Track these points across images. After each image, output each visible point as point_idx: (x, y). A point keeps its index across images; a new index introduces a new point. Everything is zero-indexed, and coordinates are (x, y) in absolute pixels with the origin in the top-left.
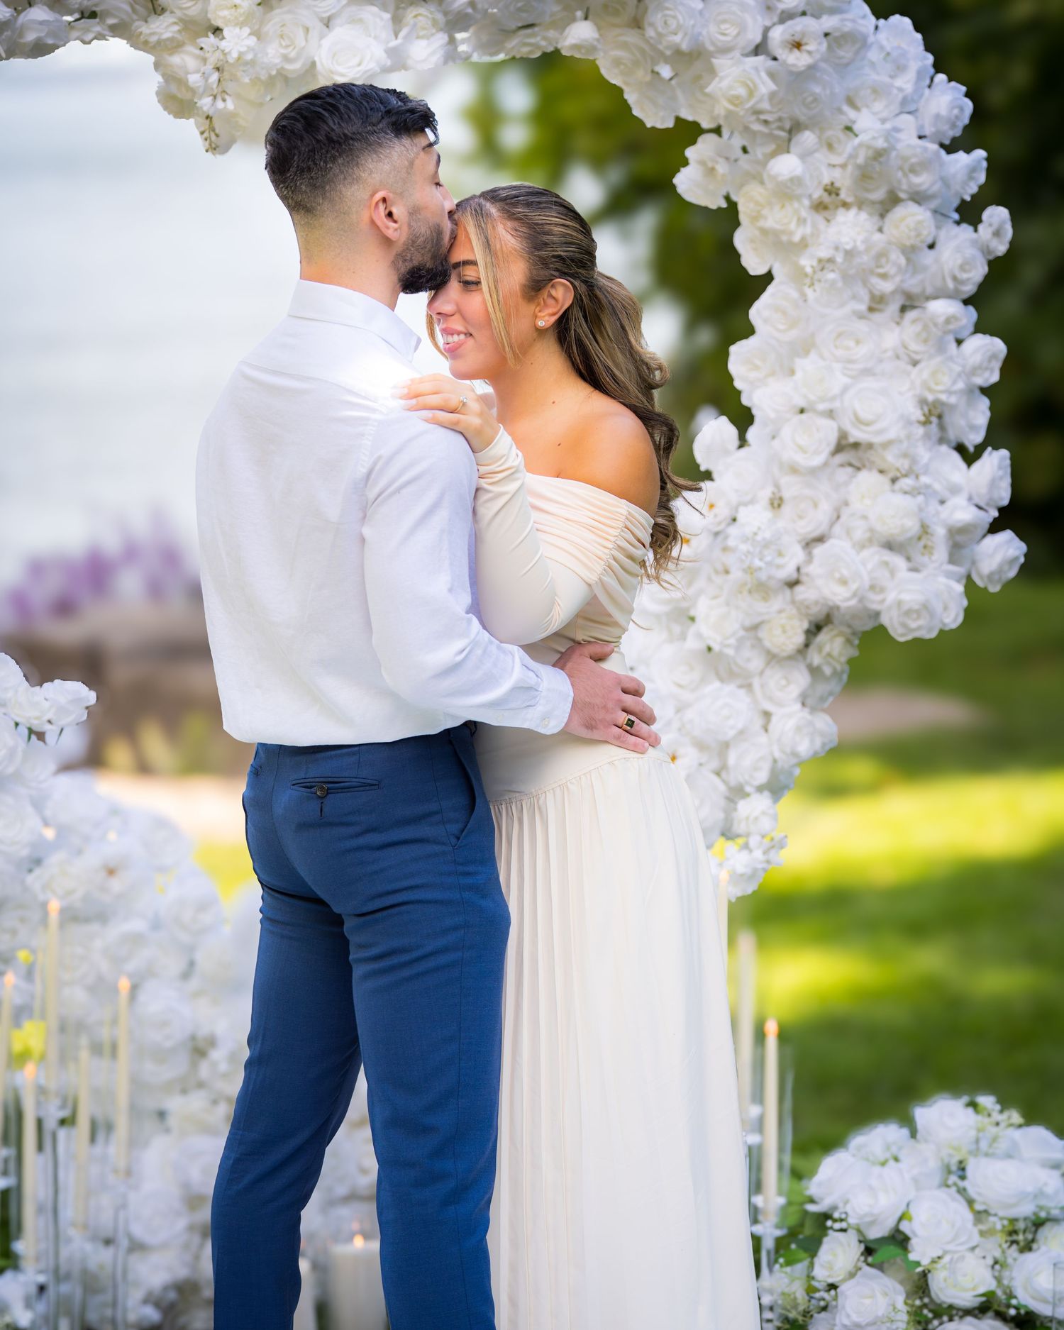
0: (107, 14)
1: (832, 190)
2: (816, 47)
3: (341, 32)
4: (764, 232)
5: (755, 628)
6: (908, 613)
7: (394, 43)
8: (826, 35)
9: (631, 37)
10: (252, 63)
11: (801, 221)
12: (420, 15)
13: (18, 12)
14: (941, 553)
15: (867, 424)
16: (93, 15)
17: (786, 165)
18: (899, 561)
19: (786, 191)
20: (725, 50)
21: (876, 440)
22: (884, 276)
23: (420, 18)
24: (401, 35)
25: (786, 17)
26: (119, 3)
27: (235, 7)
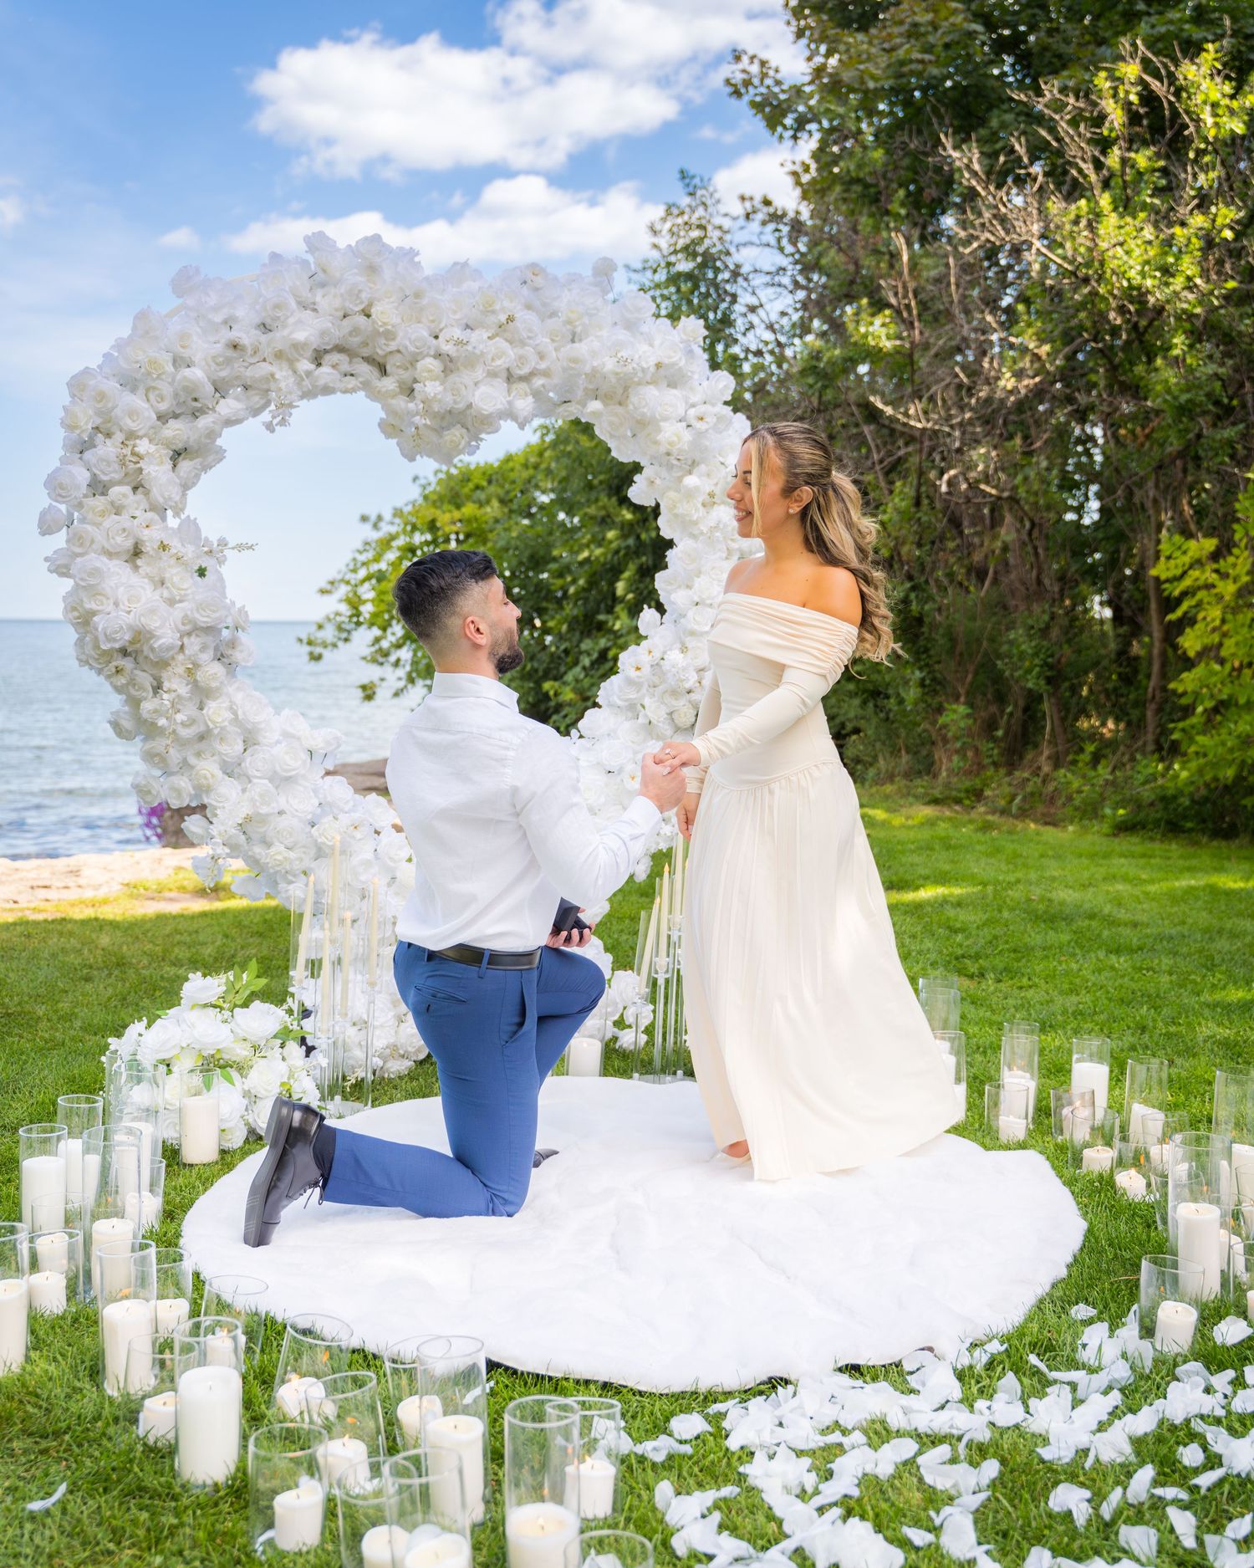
0: (359, 376)
1: (711, 495)
2: (711, 420)
3: (483, 389)
4: (676, 516)
5: (671, 714)
7: (507, 398)
9: (620, 410)
10: (440, 401)
11: (697, 510)
16: (353, 375)
17: (691, 481)
19: (690, 494)
20: (666, 419)
24: (511, 394)
25: (693, 406)
26: (364, 369)
27: (430, 371)
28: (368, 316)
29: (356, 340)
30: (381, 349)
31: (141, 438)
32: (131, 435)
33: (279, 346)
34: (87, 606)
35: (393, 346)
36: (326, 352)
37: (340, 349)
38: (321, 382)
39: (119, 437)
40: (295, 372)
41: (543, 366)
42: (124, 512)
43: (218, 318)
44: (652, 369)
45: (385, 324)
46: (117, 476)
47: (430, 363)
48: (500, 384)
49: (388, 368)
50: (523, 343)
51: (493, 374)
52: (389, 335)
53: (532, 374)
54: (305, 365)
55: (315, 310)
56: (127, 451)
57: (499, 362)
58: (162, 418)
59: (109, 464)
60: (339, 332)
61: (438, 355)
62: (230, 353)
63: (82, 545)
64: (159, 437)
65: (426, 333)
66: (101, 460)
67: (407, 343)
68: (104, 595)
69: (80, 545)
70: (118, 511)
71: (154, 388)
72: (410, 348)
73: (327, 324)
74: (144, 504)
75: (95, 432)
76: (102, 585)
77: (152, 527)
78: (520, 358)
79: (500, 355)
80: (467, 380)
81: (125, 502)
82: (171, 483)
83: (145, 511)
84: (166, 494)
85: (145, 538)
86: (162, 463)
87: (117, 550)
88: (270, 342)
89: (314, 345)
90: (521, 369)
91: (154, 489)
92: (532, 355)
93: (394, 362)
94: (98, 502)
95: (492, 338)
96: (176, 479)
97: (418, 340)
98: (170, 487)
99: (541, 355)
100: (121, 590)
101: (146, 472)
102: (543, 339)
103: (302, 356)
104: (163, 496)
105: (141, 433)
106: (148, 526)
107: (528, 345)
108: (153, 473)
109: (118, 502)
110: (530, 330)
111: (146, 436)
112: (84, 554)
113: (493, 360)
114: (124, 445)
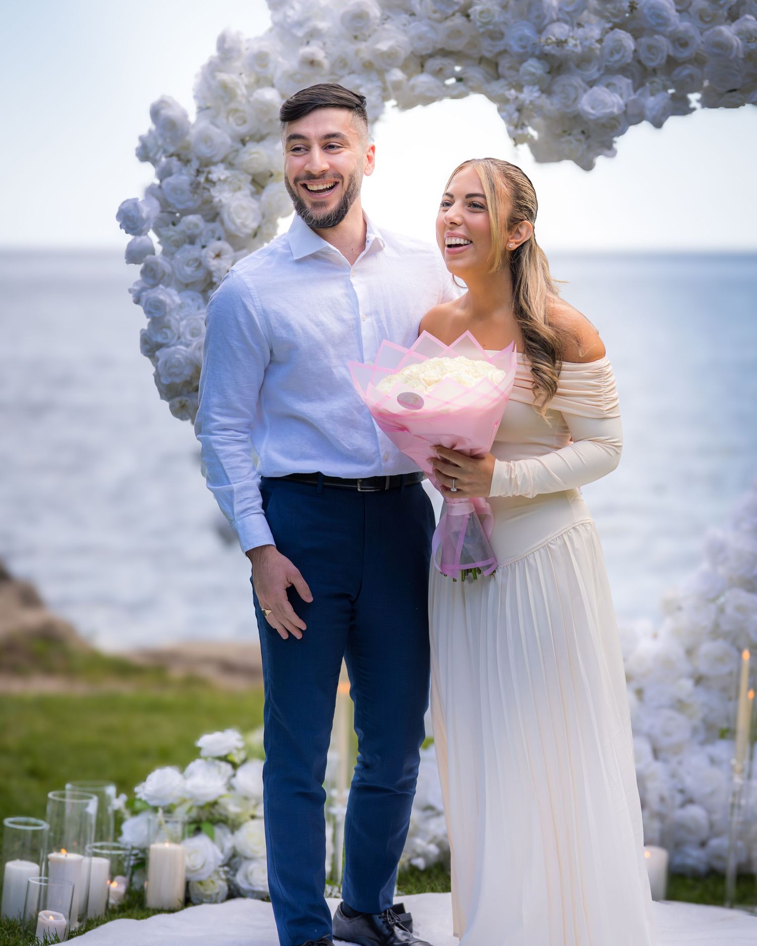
0: (468, 80)
3: (600, 91)
7: (633, 97)
10: (540, 107)
12: (654, 82)
13: (410, 76)
16: (460, 80)
23: (655, 84)
24: (639, 91)
26: (476, 74)
27: (533, 74)
28: (468, 16)
29: (458, 45)
30: (487, 48)
31: (215, 164)
32: (206, 164)
33: (366, 55)
34: (154, 339)
35: (500, 46)
36: (431, 56)
37: (445, 53)
38: (418, 91)
39: (195, 165)
40: (384, 82)
41: (685, 54)
42: (198, 241)
43: (300, 33)
45: (488, 23)
46: (190, 204)
47: (533, 66)
48: (624, 82)
49: (501, 70)
50: (653, 31)
51: (610, 71)
52: (496, 35)
53: (672, 63)
54: (397, 75)
55: (413, 14)
56: (202, 179)
57: (617, 57)
58: (243, 142)
59: (182, 192)
61: (544, 57)
63: (154, 277)
64: (236, 162)
65: (528, 32)
66: (175, 189)
67: (512, 43)
68: (169, 327)
69: (152, 276)
70: (192, 240)
71: (236, 111)
72: (516, 48)
73: (425, 28)
74: (220, 232)
75: (175, 159)
76: (167, 318)
77: (223, 257)
78: (650, 48)
79: (618, 48)
80: (577, 81)
81: (196, 232)
82: (244, 208)
83: (219, 239)
84: (238, 221)
85: (213, 269)
86: (239, 189)
87: (190, 281)
88: (357, 53)
89: (403, 54)
90: (652, 60)
91: (225, 216)
92: (664, 44)
93: (504, 63)
94: (172, 232)
95: (612, 29)
96: (254, 205)
97: (521, 39)
98: (244, 215)
99: (681, 42)
100: (184, 323)
101: (216, 200)
102: (682, 25)
103: (392, 66)
104: (234, 223)
105: (216, 159)
106: (218, 256)
107: (658, 33)
108: (224, 201)
109: (189, 232)
110: (659, 16)
111: (222, 161)
112: (154, 286)
113: (611, 54)
114: (198, 172)
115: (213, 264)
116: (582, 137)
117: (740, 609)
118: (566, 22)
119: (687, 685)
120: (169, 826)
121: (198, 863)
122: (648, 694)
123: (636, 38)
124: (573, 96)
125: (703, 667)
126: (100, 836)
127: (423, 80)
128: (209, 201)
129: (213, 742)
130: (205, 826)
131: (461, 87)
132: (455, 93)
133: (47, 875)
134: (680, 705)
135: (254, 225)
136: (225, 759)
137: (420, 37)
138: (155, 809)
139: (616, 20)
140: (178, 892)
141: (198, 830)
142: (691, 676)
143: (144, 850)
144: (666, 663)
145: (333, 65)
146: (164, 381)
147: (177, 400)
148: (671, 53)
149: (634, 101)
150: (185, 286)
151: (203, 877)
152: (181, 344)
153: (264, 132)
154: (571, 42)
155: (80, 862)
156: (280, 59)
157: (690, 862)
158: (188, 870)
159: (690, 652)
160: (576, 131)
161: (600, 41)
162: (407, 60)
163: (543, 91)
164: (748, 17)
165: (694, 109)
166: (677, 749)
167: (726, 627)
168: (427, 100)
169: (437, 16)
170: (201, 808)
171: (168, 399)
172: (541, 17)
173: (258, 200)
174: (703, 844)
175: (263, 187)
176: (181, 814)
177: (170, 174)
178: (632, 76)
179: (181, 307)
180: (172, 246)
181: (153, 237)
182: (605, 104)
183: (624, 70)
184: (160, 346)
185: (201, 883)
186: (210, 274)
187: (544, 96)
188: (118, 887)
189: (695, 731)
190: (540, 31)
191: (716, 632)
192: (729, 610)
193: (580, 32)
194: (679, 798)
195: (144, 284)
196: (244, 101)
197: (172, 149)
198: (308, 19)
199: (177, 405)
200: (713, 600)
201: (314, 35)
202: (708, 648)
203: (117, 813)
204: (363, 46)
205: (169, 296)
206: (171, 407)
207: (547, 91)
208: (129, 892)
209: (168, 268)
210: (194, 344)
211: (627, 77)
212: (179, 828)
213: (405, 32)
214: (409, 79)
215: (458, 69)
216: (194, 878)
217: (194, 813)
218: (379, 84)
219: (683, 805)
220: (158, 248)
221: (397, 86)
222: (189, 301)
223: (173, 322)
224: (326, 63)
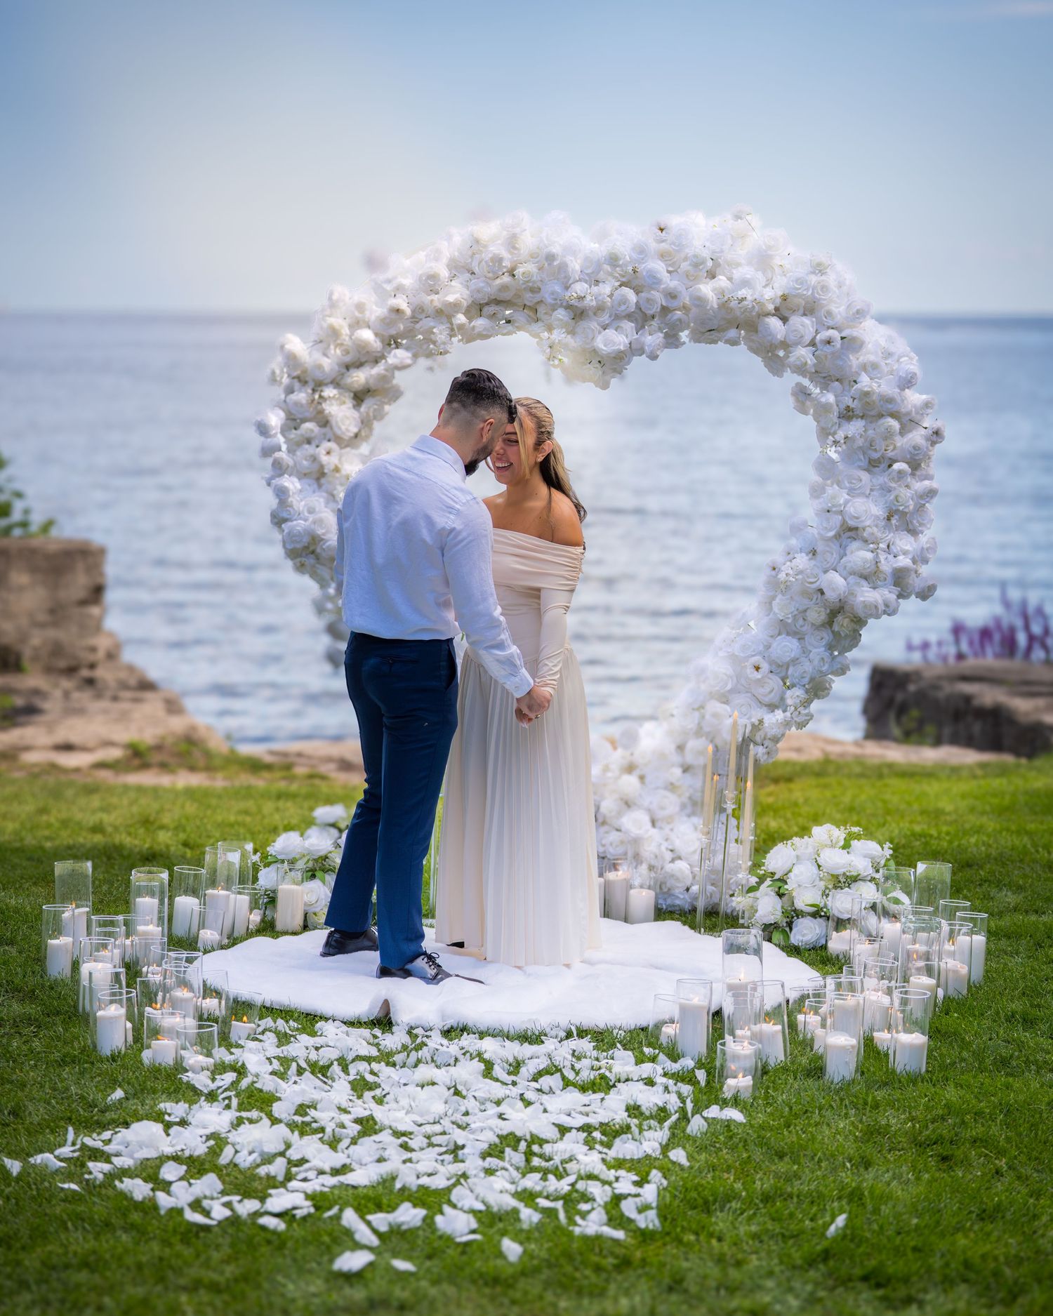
0: (515, 321)
1: (848, 408)
2: (838, 344)
3: (610, 333)
4: (822, 429)
5: (804, 611)
6: (865, 606)
7: (636, 337)
8: (842, 338)
9: (755, 337)
11: (834, 424)
13: (471, 320)
14: (889, 580)
15: (857, 518)
16: (508, 322)
17: (830, 398)
18: (864, 583)
19: (826, 409)
20: (797, 344)
21: (860, 525)
22: (875, 450)
23: (652, 326)
24: (640, 332)
26: (520, 317)
27: (561, 320)
28: (514, 276)
29: (506, 296)
30: (529, 298)
31: (326, 385)
32: (318, 385)
33: (437, 304)
34: (281, 515)
35: (537, 297)
36: (487, 304)
37: (498, 302)
38: (476, 331)
39: (311, 385)
40: (452, 324)
41: (673, 304)
42: (313, 442)
43: (388, 287)
44: (778, 301)
45: (528, 282)
46: (308, 415)
47: (561, 314)
48: (629, 326)
49: (539, 315)
50: (650, 288)
51: (617, 317)
52: (535, 290)
53: (665, 310)
54: (461, 318)
55: (473, 273)
56: (317, 396)
58: (348, 367)
59: (302, 405)
60: (491, 289)
61: (569, 307)
62: (394, 316)
63: (280, 468)
64: (342, 382)
65: (558, 289)
66: (296, 404)
67: (547, 296)
68: (291, 506)
69: (279, 468)
70: (309, 442)
71: (342, 345)
72: (549, 300)
73: (482, 285)
74: (330, 435)
75: (296, 380)
76: (290, 499)
77: (332, 454)
78: (648, 300)
79: (624, 301)
80: (594, 325)
81: (313, 435)
82: (347, 418)
83: (329, 440)
84: (343, 428)
85: (324, 463)
86: (344, 403)
87: (307, 471)
88: (432, 301)
89: (465, 304)
90: (650, 309)
91: (334, 423)
92: (659, 298)
93: (541, 310)
94: (293, 434)
95: (620, 286)
96: (356, 414)
97: (553, 294)
98: (347, 422)
99: (672, 295)
100: (303, 503)
101: (327, 412)
102: (670, 283)
103: (457, 312)
104: (340, 428)
105: (326, 381)
106: (328, 453)
107: (653, 289)
108: (333, 413)
109: (307, 435)
110: (654, 277)
111: (332, 382)
112: (281, 475)
113: (620, 305)
114: (314, 391)
115: (324, 459)
116: (598, 365)
117: (715, 715)
118: (586, 282)
119: (677, 772)
120: (292, 873)
121: (313, 900)
122: (647, 780)
123: (637, 294)
124: (591, 337)
125: (690, 758)
126: (242, 881)
127: (480, 323)
128: (321, 412)
129: (324, 812)
130: (319, 874)
131: (509, 327)
132: (505, 331)
133: (204, 905)
134: (671, 787)
135: (355, 430)
136: (333, 825)
137: (478, 291)
138: (283, 861)
139: (624, 280)
140: (299, 921)
141: (313, 876)
142: (682, 766)
143: (274, 891)
144: (661, 756)
145: (413, 311)
146: (289, 547)
147: (299, 560)
148: (664, 304)
149: (636, 339)
150: (302, 476)
151: (317, 910)
152: (301, 519)
153: (363, 360)
154: (589, 298)
155: (228, 897)
156: (374, 307)
157: (677, 902)
158: (306, 904)
159: (681, 748)
160: (595, 362)
161: (611, 296)
162: (469, 307)
163: (568, 333)
164: (721, 277)
165: (684, 343)
166: (669, 819)
167: (706, 729)
168: (484, 336)
169: (491, 275)
170: (316, 860)
171: (292, 559)
172: (567, 278)
173: (358, 411)
174: (688, 890)
175: (362, 401)
176: (300, 865)
177: (292, 392)
178: (636, 320)
179: (301, 491)
180: (294, 447)
181: (281, 439)
182: (614, 344)
183: (629, 317)
184: (285, 520)
185: (315, 914)
186: (322, 467)
187: (569, 336)
188: (256, 917)
189: (683, 806)
190: (567, 288)
191: (699, 732)
192: (707, 717)
193: (595, 289)
194: (669, 856)
195: (272, 473)
196: (347, 338)
197: (295, 374)
198: (395, 278)
199: (298, 564)
200: (698, 709)
201: (399, 289)
202: (693, 744)
203: (254, 864)
204: (435, 297)
205: (291, 483)
206: (295, 564)
207: (572, 332)
208: (263, 921)
209: (291, 463)
210: (311, 519)
211: (632, 322)
212: (299, 874)
213: (468, 287)
214: (470, 323)
215: (507, 312)
216: (311, 910)
217: (310, 864)
218: (449, 325)
219: (673, 861)
220: (284, 447)
221: (461, 327)
222: (307, 487)
223: (295, 503)
224: (408, 312)
